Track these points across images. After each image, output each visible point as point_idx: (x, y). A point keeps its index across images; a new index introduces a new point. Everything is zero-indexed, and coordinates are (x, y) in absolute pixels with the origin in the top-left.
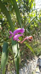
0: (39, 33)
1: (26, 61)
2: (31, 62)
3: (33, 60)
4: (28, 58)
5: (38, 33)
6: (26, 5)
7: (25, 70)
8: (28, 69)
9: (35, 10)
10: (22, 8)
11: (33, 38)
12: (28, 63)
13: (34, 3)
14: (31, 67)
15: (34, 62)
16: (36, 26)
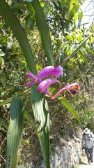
0: (89, 76)
1: (58, 140)
2: (69, 143)
3: (75, 138)
4: (62, 134)
5: (87, 78)
6: (60, 15)
7: (56, 161)
8: (62, 159)
9: (79, 26)
10: (51, 21)
11: (79, 88)
12: (64, 145)
13: (80, 11)
14: (69, 154)
15: (77, 144)
16: (81, 61)
